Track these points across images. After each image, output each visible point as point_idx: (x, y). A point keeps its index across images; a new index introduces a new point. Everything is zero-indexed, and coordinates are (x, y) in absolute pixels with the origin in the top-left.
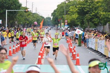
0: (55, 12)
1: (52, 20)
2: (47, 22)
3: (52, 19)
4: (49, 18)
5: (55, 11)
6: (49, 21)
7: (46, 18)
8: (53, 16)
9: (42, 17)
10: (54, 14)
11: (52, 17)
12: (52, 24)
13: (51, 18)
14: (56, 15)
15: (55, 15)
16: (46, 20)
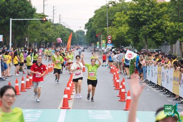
0: (91, 22)
1: (87, 34)
2: (78, 38)
3: (85, 34)
4: (81, 32)
5: (91, 20)
6: (82, 36)
7: (77, 31)
8: (88, 28)
9: (69, 30)
10: (89, 26)
11: (87, 30)
12: (86, 42)
13: (84, 32)
14: (93, 27)
15: (91, 26)
16: (76, 35)
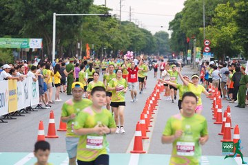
0: (179, 19)
1: (172, 38)
2: (159, 43)
3: (170, 37)
4: (164, 35)
5: (178, 16)
6: (164, 41)
7: (156, 33)
8: (173, 29)
9: (144, 31)
10: (176, 25)
11: (172, 31)
12: (170, 50)
13: (167, 35)
14: (181, 26)
15: (179, 26)
16: (155, 40)
